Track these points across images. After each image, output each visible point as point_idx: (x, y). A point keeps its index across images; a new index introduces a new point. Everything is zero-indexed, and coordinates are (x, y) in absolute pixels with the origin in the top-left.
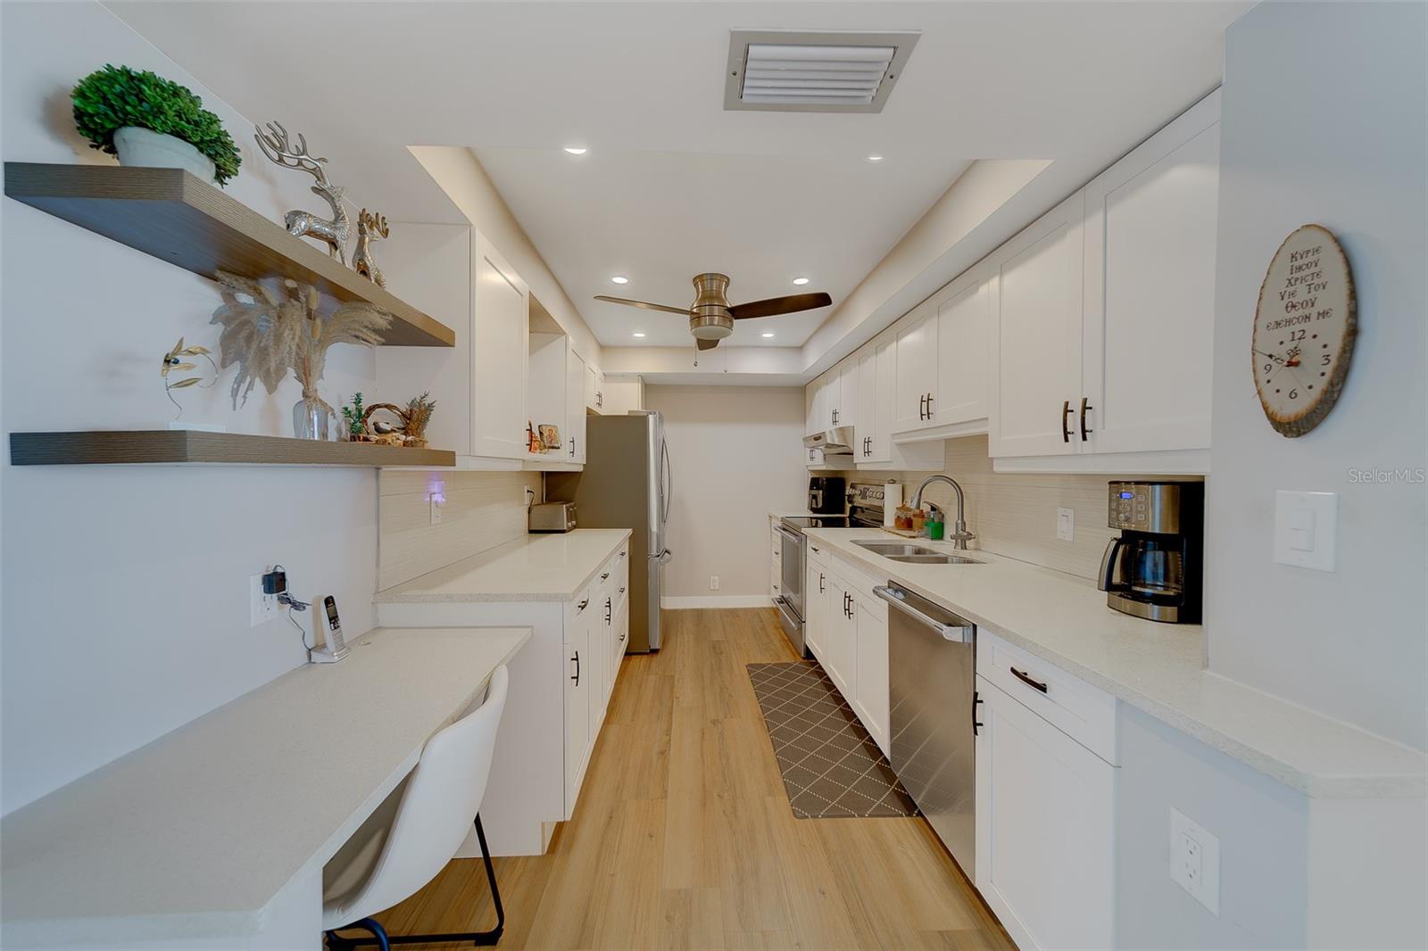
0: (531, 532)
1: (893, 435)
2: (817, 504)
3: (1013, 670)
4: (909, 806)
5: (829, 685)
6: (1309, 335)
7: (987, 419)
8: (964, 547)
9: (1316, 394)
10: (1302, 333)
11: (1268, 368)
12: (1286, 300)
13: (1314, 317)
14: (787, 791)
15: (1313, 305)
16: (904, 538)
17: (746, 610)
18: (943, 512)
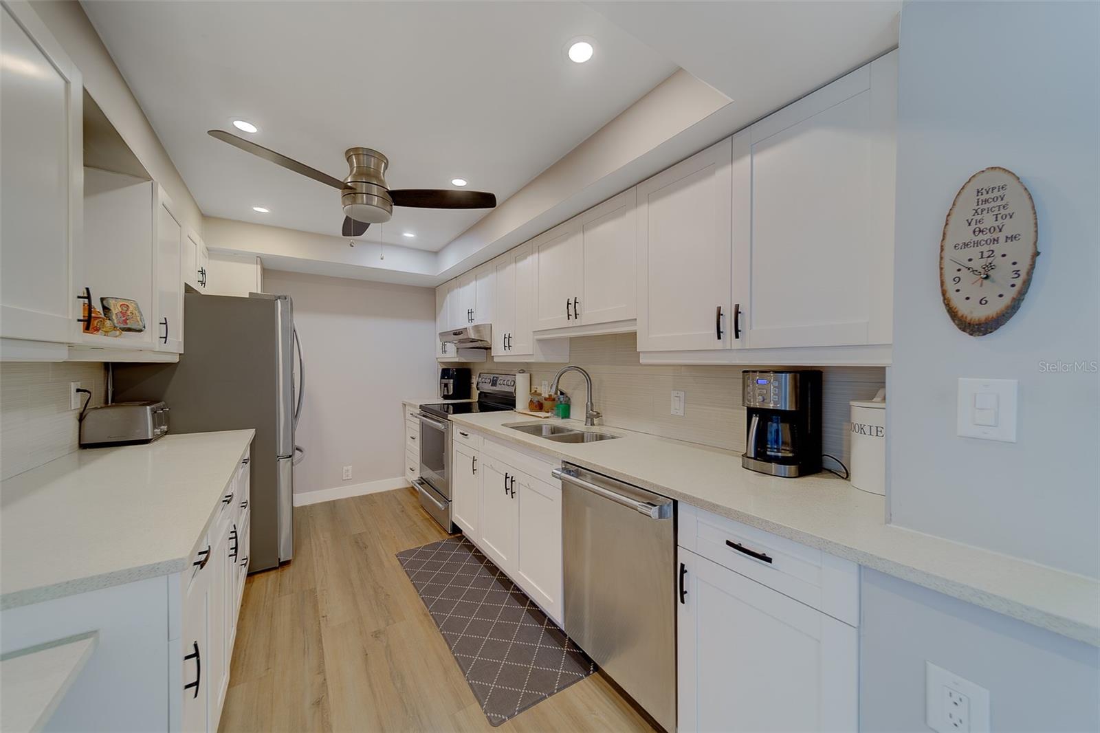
0: (83, 446)
1: (534, 332)
2: (448, 392)
3: (729, 543)
4: (586, 664)
5: (480, 557)
6: (998, 254)
7: (636, 319)
8: (592, 424)
9: (1006, 300)
10: (991, 252)
11: (957, 280)
12: (973, 226)
13: (1002, 240)
14: (476, 695)
15: (1000, 231)
16: (540, 419)
17: (381, 494)
18: (568, 395)
